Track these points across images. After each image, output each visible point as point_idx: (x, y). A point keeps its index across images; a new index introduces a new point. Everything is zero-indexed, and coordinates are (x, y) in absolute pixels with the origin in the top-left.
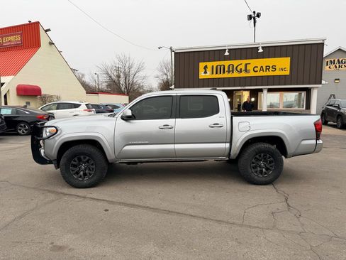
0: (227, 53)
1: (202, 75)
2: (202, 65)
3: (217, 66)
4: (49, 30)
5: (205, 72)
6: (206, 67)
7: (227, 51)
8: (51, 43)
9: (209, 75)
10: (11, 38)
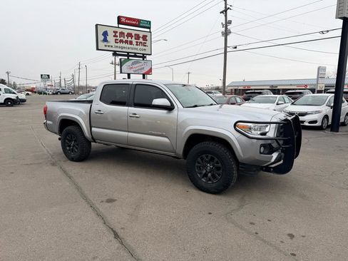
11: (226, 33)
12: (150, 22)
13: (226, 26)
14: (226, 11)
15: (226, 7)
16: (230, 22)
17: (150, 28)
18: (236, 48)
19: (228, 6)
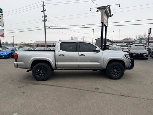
11: (45, 21)
12: (2, 9)
13: (44, 18)
14: (44, 11)
15: (44, 9)
16: (46, 16)
17: (2, 12)
18: (50, 27)
19: (45, 10)
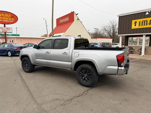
0: (147, 13)
1: (133, 27)
2: (133, 21)
3: (142, 21)
4: (78, 14)
5: (135, 25)
6: (136, 23)
7: (147, 12)
8: (78, 19)
9: (137, 27)
10: (66, 19)
